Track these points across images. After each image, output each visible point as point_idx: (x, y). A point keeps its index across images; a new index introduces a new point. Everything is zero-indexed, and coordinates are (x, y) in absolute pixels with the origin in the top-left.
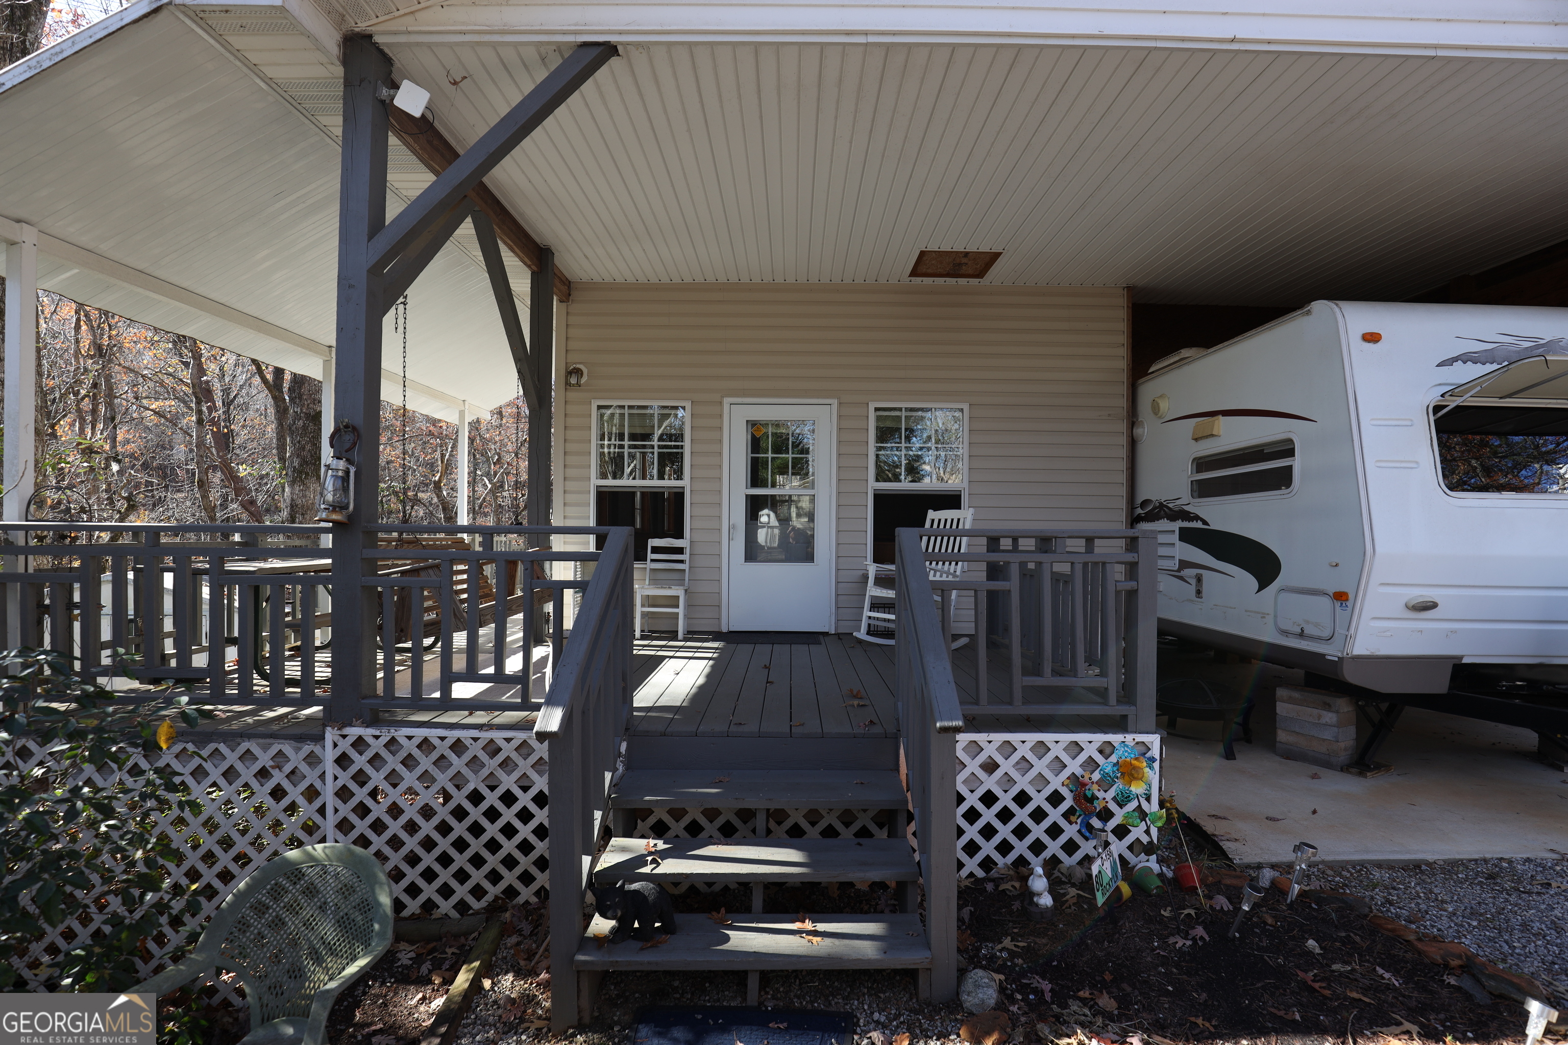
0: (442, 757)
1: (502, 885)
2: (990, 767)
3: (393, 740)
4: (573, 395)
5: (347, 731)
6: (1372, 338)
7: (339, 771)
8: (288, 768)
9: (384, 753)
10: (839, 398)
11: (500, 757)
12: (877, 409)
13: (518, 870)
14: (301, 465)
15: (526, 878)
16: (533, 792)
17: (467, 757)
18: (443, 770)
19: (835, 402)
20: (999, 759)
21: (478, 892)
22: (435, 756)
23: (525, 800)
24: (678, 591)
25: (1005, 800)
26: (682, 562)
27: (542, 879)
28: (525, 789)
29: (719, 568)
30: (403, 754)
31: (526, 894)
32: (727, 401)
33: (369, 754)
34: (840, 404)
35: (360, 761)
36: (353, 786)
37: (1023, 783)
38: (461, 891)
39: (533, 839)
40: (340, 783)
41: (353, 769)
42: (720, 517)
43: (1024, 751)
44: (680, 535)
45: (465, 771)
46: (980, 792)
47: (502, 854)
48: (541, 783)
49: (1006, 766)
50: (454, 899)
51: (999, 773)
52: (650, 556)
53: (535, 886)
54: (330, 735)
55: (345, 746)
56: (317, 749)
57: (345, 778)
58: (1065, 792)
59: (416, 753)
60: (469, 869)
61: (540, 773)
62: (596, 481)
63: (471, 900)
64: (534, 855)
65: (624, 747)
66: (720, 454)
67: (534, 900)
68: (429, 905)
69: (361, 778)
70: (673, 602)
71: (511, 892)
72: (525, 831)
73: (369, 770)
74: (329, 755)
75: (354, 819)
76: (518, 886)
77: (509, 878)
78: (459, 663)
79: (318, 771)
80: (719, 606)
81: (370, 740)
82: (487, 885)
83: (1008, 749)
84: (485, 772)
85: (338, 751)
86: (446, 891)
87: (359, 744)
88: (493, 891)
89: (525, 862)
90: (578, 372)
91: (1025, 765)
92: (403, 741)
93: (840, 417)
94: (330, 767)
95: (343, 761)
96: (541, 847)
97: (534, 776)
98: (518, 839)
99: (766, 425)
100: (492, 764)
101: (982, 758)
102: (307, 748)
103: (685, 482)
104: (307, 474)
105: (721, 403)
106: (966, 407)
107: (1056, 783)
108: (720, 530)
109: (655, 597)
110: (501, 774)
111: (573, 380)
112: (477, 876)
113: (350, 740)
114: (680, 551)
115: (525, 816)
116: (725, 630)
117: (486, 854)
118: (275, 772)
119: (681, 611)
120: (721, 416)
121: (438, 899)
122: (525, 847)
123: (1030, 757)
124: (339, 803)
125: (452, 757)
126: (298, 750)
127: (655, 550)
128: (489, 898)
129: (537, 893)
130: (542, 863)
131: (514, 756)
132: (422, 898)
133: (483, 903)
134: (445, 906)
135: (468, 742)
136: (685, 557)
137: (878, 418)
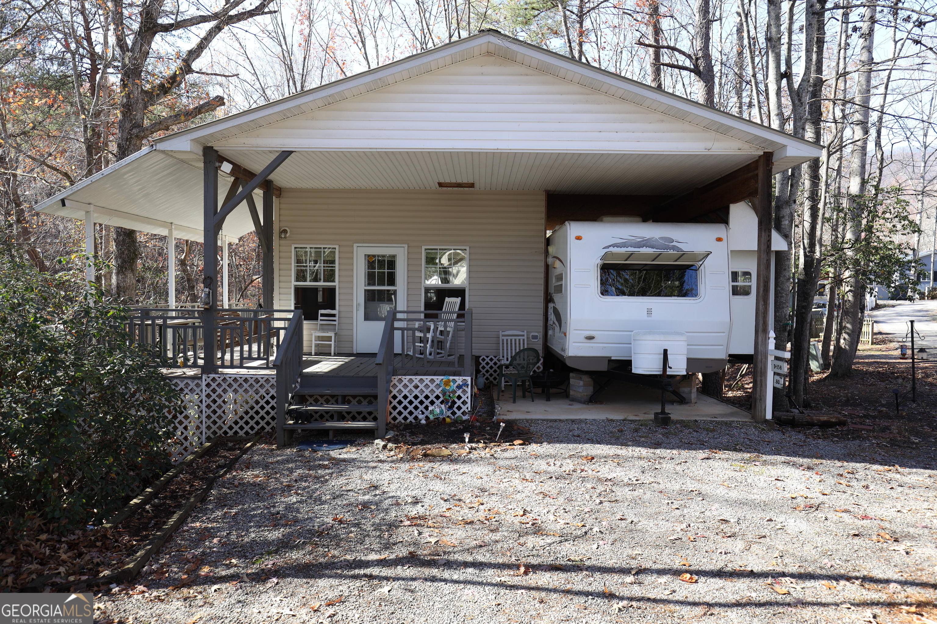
0: (241, 384)
1: (260, 426)
2: (416, 387)
3: (225, 378)
4: (283, 242)
5: (210, 375)
6: (579, 238)
7: (207, 389)
8: (190, 388)
9: (222, 383)
10: (408, 244)
11: (260, 384)
12: (426, 249)
13: (265, 421)
14: (122, 263)
15: (268, 423)
16: (270, 395)
17: (249, 384)
18: (241, 388)
19: (406, 246)
20: (419, 384)
21: (252, 428)
22: (238, 383)
23: (268, 397)
24: (332, 334)
25: (421, 397)
26: (335, 321)
27: (273, 423)
28: (268, 394)
29: (352, 324)
30: (228, 383)
31: (268, 428)
32: (355, 245)
33: (217, 383)
34: (409, 247)
35: (214, 385)
36: (211, 394)
37: (427, 392)
38: (247, 428)
39: (270, 410)
40: (207, 392)
41: (212, 388)
42: (352, 300)
43: (427, 382)
44: (334, 308)
45: (248, 388)
46: (413, 395)
47: (260, 415)
48: (273, 392)
49: (421, 386)
50: (244, 431)
51: (419, 389)
52: (320, 318)
53: (271, 426)
54: (204, 377)
55: (209, 380)
56: (199, 382)
57: (209, 391)
58: (440, 395)
59: (232, 383)
60: (249, 420)
61: (273, 389)
62: (294, 283)
63: (250, 431)
64: (270, 416)
65: (299, 380)
66: (353, 270)
67: (270, 430)
68: (236, 433)
69: (214, 391)
70: (329, 339)
71: (263, 428)
72: (268, 408)
73: (217, 388)
74: (204, 383)
75: (212, 404)
76: (265, 426)
77: (262, 423)
78: (246, 355)
79: (200, 389)
80: (352, 342)
81: (217, 379)
82: (255, 426)
83: (421, 381)
84: (255, 389)
85: (207, 382)
86: (241, 428)
87: (214, 380)
88: (257, 428)
89: (268, 418)
90: (285, 231)
91: (427, 386)
92: (228, 379)
93: (408, 253)
94: (204, 388)
95: (208, 385)
96: (273, 413)
97: (270, 389)
98: (265, 410)
99: (374, 256)
100: (257, 386)
101: (413, 384)
102: (196, 381)
103: (336, 284)
104: (126, 268)
105: (353, 246)
106: (468, 248)
107: (438, 392)
108: (352, 306)
109: (323, 337)
110: (260, 389)
111: (283, 236)
112: (252, 423)
113: (211, 378)
114: (334, 315)
115: (268, 403)
116: (355, 352)
117: (255, 415)
118: (186, 389)
119: (332, 343)
120: (353, 252)
121: (239, 431)
122: (268, 413)
123: (429, 384)
124: (207, 399)
125: (244, 384)
126: (193, 382)
127: (322, 315)
128: (256, 430)
129: (271, 429)
130: (273, 418)
131: (264, 383)
132: (234, 430)
133: (254, 432)
134: (241, 433)
135: (249, 379)
136: (336, 318)
137: (427, 253)
